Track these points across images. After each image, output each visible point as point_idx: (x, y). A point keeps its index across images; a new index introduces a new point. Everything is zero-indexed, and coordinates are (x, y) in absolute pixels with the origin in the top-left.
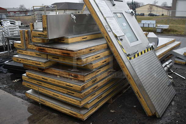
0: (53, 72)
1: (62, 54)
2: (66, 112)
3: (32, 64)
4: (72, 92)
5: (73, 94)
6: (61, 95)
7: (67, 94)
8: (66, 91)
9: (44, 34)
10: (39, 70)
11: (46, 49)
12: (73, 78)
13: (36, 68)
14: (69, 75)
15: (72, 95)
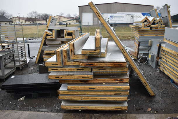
0: (98, 81)
1: (114, 66)
2: (111, 109)
3: (78, 78)
4: (120, 92)
5: (121, 93)
6: (109, 97)
7: (115, 95)
8: (113, 93)
9: (97, 52)
10: (81, 82)
11: (95, 63)
12: (118, 82)
13: (78, 81)
14: (115, 80)
15: (120, 95)
